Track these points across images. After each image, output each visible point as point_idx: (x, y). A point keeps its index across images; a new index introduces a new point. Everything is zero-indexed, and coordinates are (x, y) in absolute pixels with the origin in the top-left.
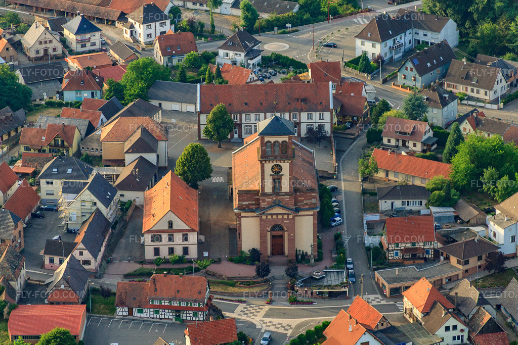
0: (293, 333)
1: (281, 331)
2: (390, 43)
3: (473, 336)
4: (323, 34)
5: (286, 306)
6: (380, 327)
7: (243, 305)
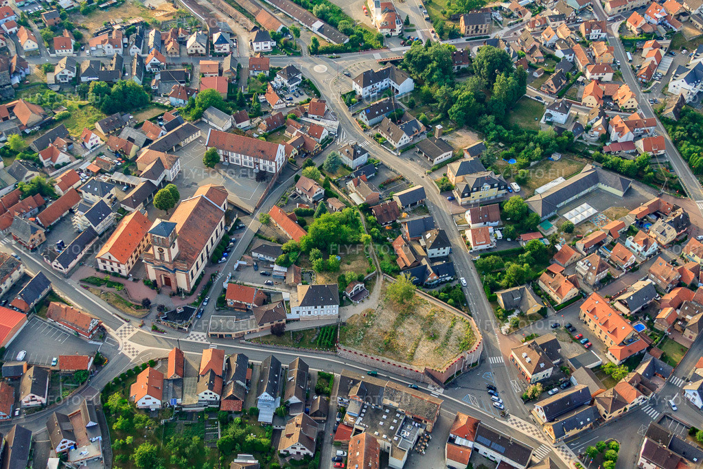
0: (135, 360)
1: (130, 356)
2: (370, 87)
3: (222, 399)
4: (351, 63)
5: (149, 331)
6: (174, 378)
7: (126, 324)
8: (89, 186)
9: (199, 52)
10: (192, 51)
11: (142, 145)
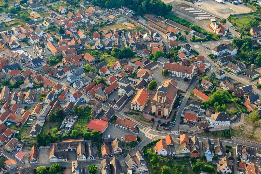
0: (152, 139)
1: (150, 138)
2: (220, 52)
3: (191, 152)
4: (208, 45)
5: (155, 130)
6: (170, 145)
7: (145, 128)
8: (122, 80)
9: (148, 40)
10: (145, 40)
11: (137, 68)
